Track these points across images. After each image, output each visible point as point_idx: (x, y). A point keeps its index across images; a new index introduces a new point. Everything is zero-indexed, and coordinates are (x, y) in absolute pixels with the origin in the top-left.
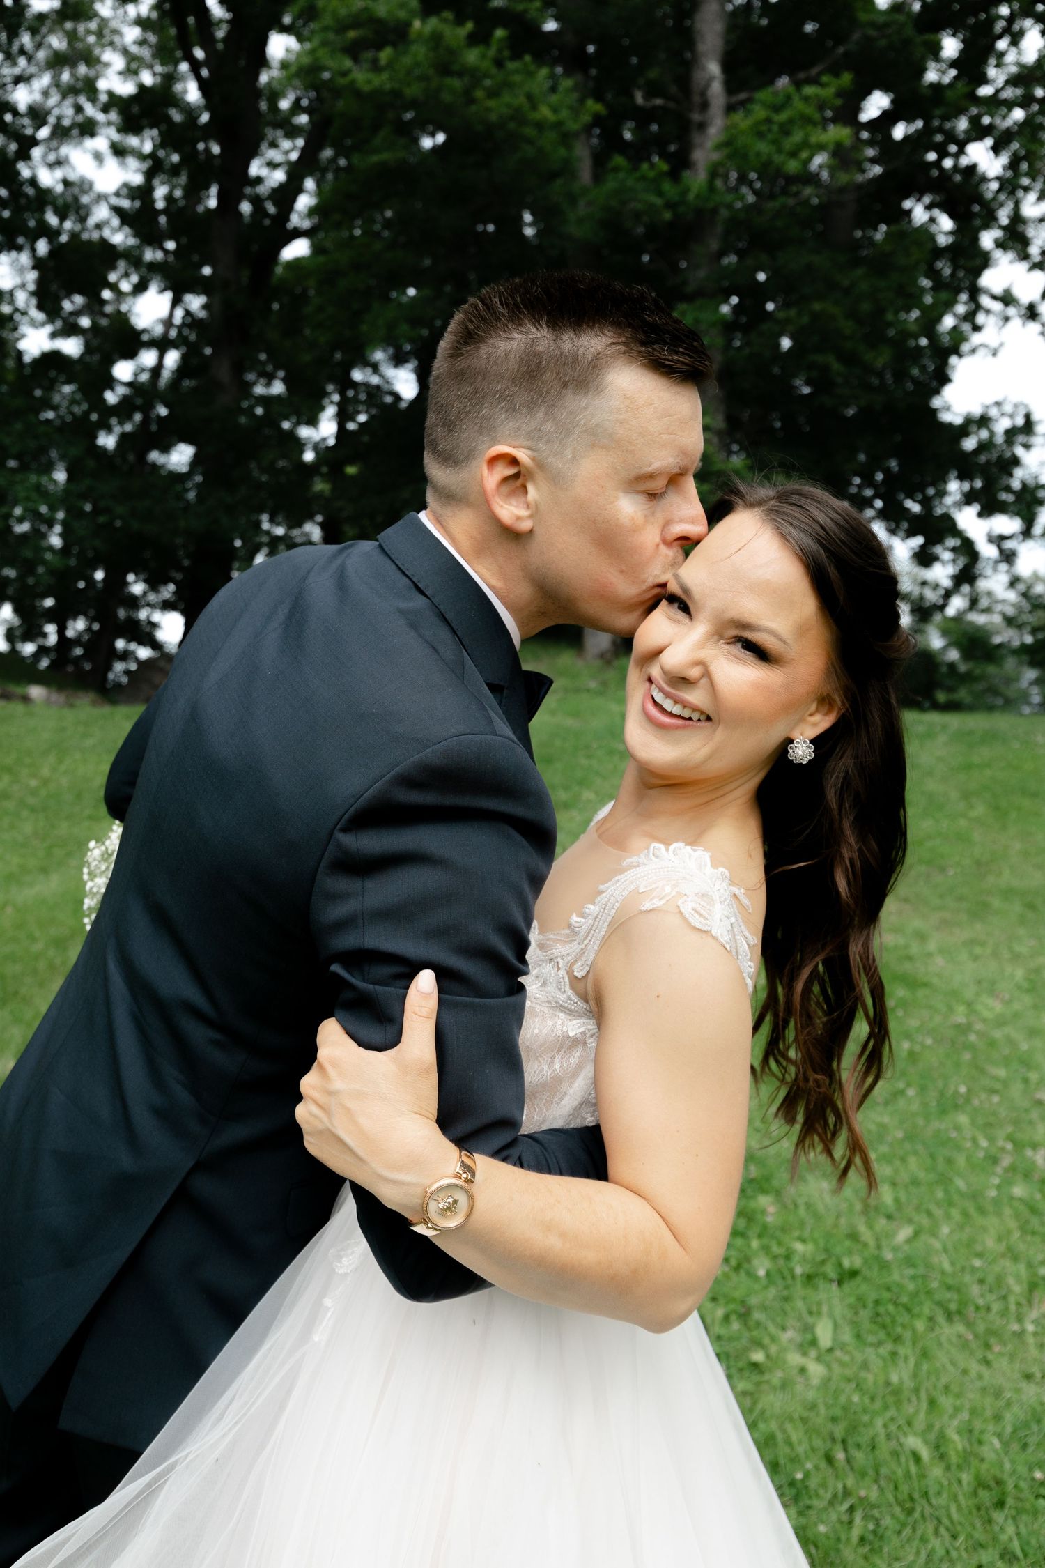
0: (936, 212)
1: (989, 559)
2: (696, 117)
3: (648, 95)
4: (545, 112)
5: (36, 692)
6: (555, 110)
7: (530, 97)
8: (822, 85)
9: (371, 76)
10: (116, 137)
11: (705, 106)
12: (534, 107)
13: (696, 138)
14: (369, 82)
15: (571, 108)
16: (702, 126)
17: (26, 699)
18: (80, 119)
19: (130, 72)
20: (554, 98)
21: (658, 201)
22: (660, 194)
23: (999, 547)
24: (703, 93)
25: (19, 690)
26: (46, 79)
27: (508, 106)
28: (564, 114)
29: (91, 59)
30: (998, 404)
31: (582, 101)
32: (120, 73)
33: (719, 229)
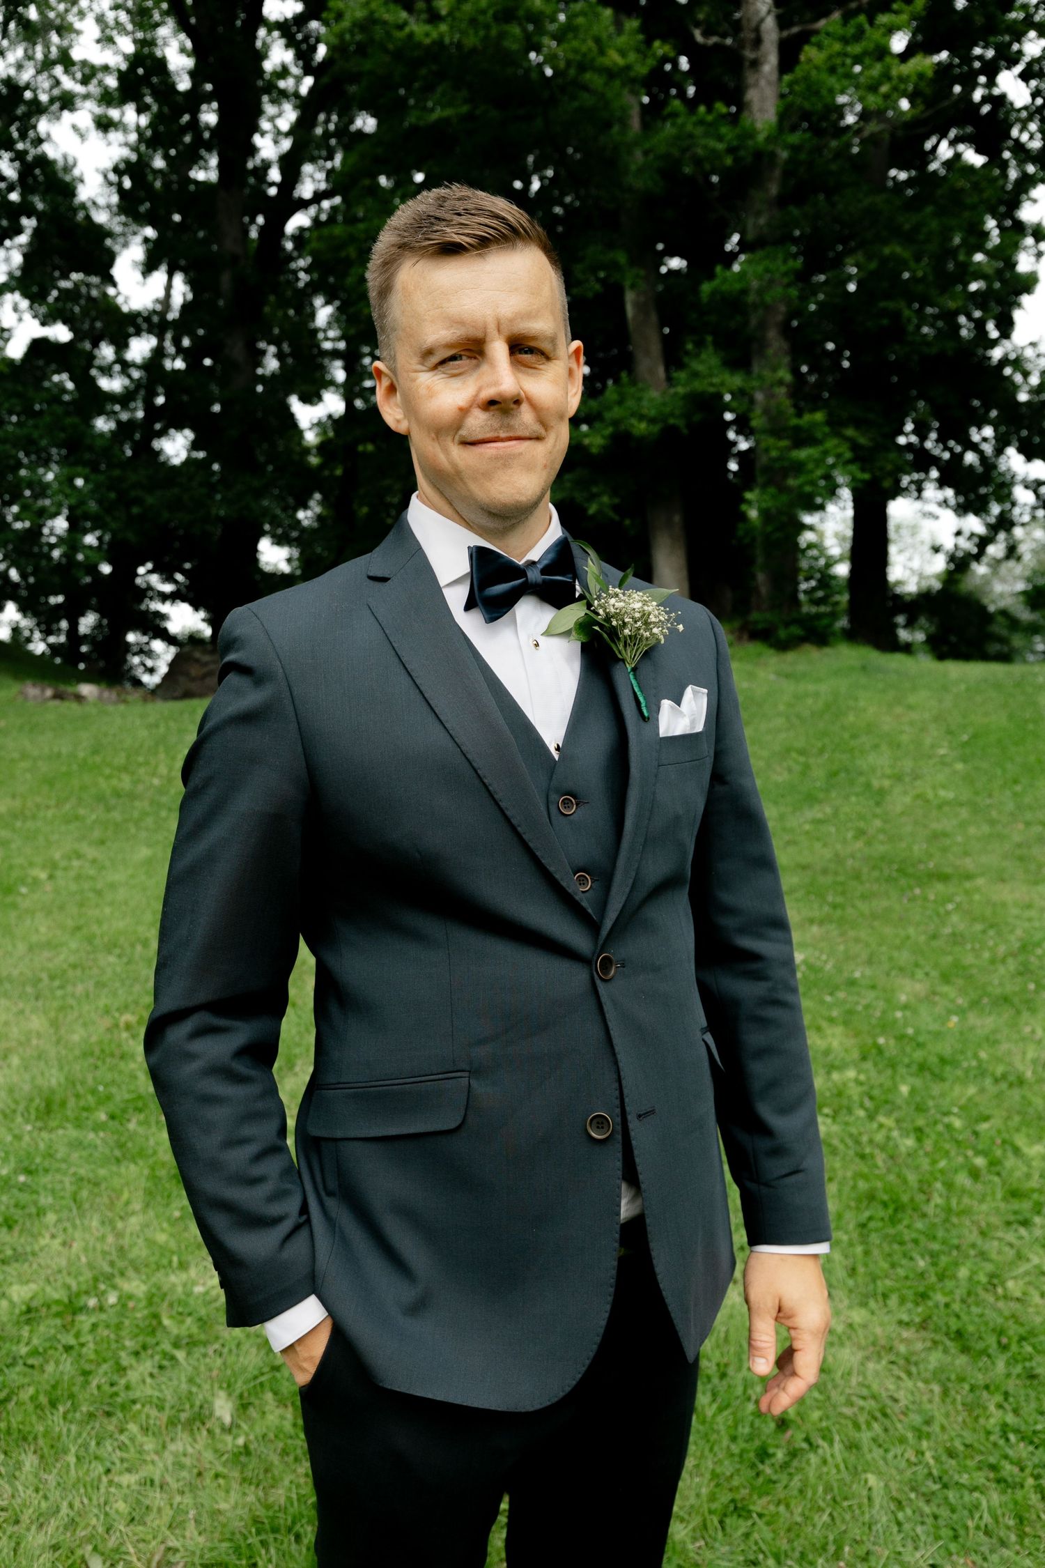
0: (961, 147)
1: (1025, 505)
2: (749, 54)
3: (706, 34)
4: (614, 58)
5: (87, 689)
6: (623, 53)
7: (598, 40)
8: (896, 12)
9: (427, 28)
10: (98, 110)
11: (758, 42)
12: (602, 52)
13: (750, 78)
14: (427, 35)
15: (638, 51)
16: (756, 64)
17: (79, 698)
18: (56, 92)
19: (106, 40)
20: (622, 40)
21: (720, 146)
22: (720, 138)
23: (1036, 492)
24: (757, 30)
25: (70, 689)
26: (19, 52)
27: (576, 51)
28: (632, 57)
29: (64, 29)
30: (1033, 345)
31: (648, 42)
32: (98, 41)
33: (777, 173)
